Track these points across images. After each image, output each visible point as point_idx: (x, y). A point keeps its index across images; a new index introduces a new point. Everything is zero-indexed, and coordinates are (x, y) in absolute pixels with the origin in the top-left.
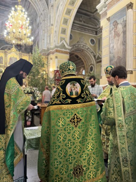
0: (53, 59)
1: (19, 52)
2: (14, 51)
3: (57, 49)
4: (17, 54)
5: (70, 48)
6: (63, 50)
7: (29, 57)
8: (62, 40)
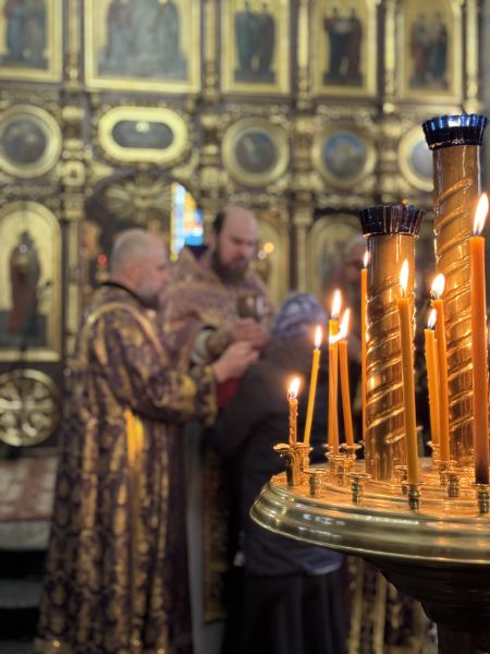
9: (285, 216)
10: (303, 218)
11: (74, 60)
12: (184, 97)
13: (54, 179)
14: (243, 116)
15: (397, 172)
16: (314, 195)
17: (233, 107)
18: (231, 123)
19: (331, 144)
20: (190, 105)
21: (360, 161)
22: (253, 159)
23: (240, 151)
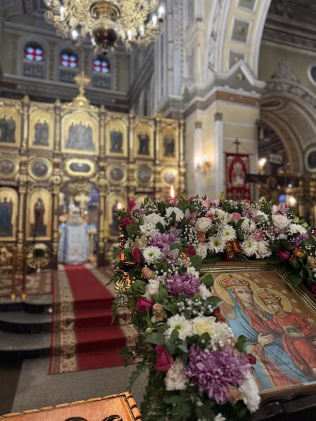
0: (204, 126)
1: (97, 110)
2: (81, 107)
3: (219, 88)
4: (91, 115)
5: (261, 84)
6: (241, 92)
7: (129, 123)
8: (236, 59)
9: (126, 194)
10: (131, 195)
11: (57, 143)
12: (94, 156)
13: (50, 181)
14: (113, 163)
15: (160, 181)
16: (135, 188)
17: (109, 160)
18: (109, 164)
19: (140, 172)
20: (96, 159)
21: (149, 178)
22: (116, 176)
23: (112, 173)
